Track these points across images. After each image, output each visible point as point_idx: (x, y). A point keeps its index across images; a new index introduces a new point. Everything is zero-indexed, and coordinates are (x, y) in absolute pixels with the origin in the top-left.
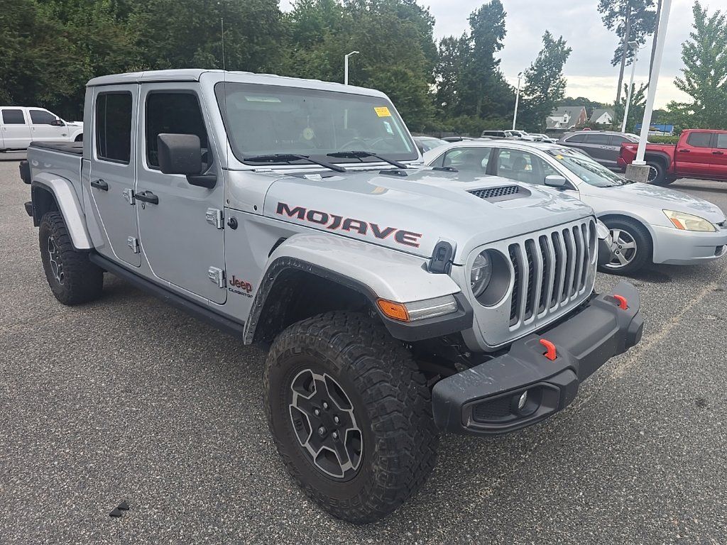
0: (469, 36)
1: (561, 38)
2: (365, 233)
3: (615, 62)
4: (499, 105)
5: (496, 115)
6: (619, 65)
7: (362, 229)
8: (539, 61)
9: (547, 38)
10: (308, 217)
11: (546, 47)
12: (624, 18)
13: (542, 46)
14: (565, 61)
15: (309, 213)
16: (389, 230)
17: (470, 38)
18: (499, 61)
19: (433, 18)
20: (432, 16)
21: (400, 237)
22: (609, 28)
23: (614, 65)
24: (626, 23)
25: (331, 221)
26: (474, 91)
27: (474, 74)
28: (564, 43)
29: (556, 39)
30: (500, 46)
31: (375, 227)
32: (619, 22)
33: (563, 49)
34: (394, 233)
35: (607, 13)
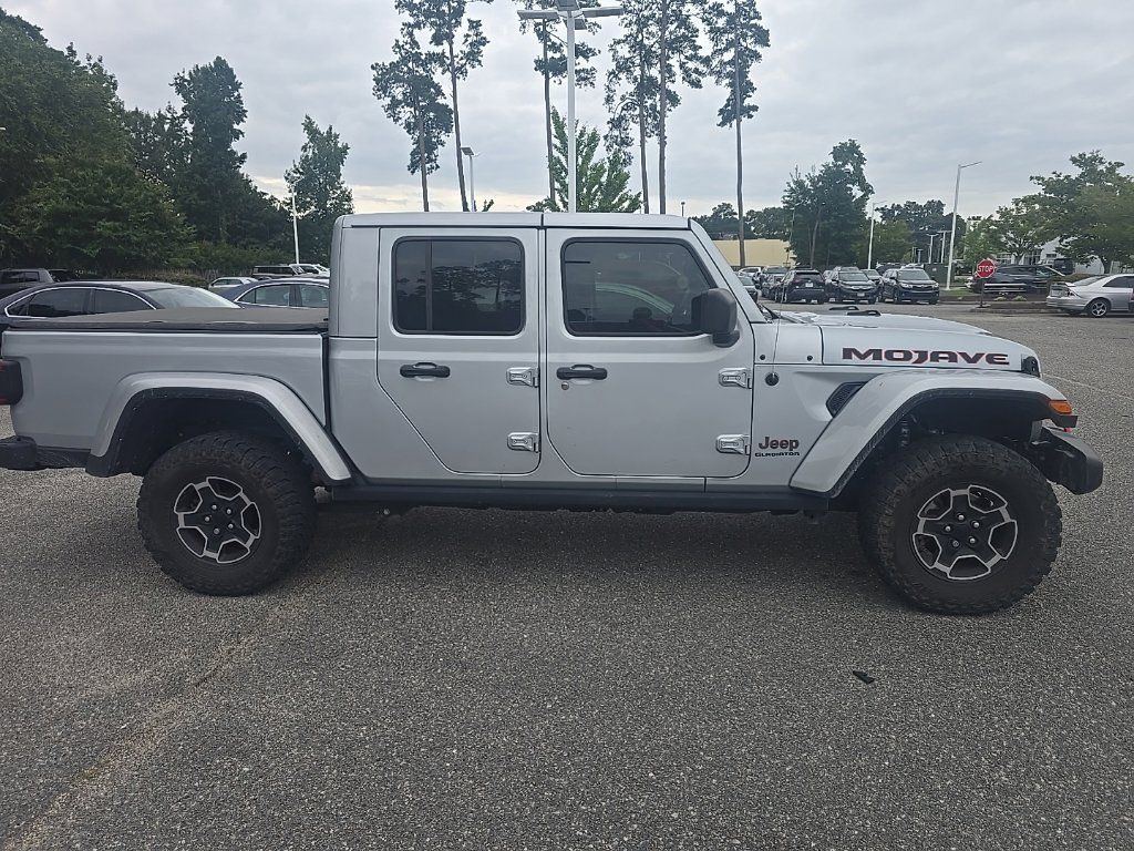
0: (180, 113)
1: (331, 128)
2: (956, 361)
3: (413, 167)
4: (254, 225)
5: (252, 240)
6: (418, 173)
7: (952, 357)
8: (305, 160)
9: (309, 126)
10: (886, 357)
11: (311, 140)
12: (412, 109)
13: (304, 138)
14: (342, 162)
15: (886, 353)
16: (978, 356)
17: (182, 116)
18: (244, 156)
19: (112, 77)
20: (109, 74)
21: (991, 359)
22: (396, 121)
23: (413, 172)
24: (415, 117)
25: (915, 357)
26: (209, 201)
27: (204, 175)
28: (337, 136)
29: (323, 130)
30: (237, 134)
31: (964, 355)
32: (406, 113)
33: (336, 144)
34: (984, 357)
35: (388, 101)
